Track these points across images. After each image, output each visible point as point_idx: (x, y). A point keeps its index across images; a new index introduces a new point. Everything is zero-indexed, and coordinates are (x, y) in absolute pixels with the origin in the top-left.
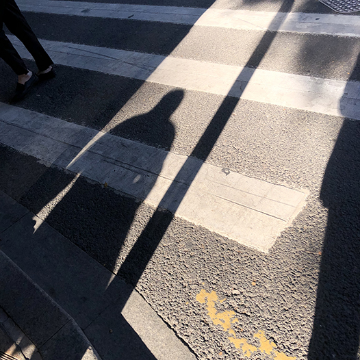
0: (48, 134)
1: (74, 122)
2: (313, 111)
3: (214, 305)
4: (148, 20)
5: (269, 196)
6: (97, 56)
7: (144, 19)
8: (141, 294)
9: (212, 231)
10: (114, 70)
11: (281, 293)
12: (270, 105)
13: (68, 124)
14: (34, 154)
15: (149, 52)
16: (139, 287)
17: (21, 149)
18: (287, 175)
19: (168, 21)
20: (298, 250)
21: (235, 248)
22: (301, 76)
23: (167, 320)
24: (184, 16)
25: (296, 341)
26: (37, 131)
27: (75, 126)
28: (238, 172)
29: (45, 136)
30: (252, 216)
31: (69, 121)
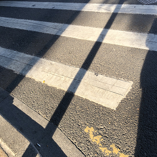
0: (18, 60)
1: (29, 54)
2: (134, 47)
3: (92, 133)
4: (61, 9)
5: (115, 85)
6: (39, 25)
7: (59, 9)
8: (60, 129)
9: (91, 101)
10: (47, 31)
11: (122, 127)
12: (115, 45)
13: (27, 55)
14: (12, 69)
15: (62, 23)
16: (59, 126)
17: (6, 67)
18: (123, 75)
19: (70, 9)
20: (129, 108)
21: (101, 108)
22: (128, 32)
23: (72, 140)
24: (77, 7)
25: (129, 148)
26: (13, 59)
27: (30, 56)
28: (102, 74)
29: (17, 61)
30: (108, 94)
31: (27, 54)
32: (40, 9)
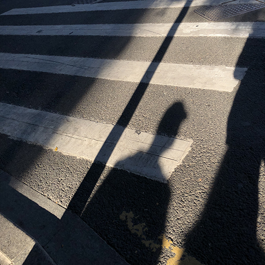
1: (33, 108)
2: (194, 87)
3: (131, 221)
4: (83, 35)
6: (48, 62)
7: (80, 34)
9: (129, 172)
10: (60, 70)
11: (176, 208)
12: (166, 86)
14: (5, 132)
15: (84, 57)
20: (186, 179)
22: (187, 65)
24: (108, 31)
25: (186, 238)
27: (33, 111)
28: (146, 132)
29: (13, 119)
31: (30, 108)
32: (49, 37)
